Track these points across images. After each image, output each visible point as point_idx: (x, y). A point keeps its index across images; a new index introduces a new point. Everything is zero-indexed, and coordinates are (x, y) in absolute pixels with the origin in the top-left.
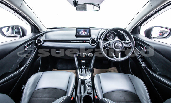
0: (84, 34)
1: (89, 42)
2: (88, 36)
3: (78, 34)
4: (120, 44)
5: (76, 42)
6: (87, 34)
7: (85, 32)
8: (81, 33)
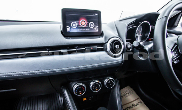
0: (85, 28)
1: (104, 49)
3: (68, 29)
5: (66, 50)
6: (94, 27)
7: (87, 21)
8: (77, 24)
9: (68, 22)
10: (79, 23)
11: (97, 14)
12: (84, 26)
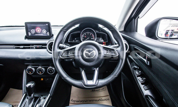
2: (48, 36)
3: (30, 34)
4: (94, 51)
6: (47, 33)
7: (41, 29)
8: (34, 31)
9: (29, 30)
10: (36, 30)
11: (47, 25)
12: (40, 32)
